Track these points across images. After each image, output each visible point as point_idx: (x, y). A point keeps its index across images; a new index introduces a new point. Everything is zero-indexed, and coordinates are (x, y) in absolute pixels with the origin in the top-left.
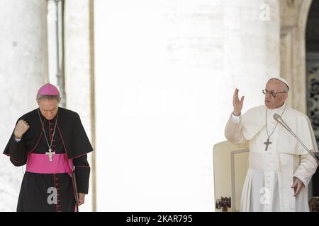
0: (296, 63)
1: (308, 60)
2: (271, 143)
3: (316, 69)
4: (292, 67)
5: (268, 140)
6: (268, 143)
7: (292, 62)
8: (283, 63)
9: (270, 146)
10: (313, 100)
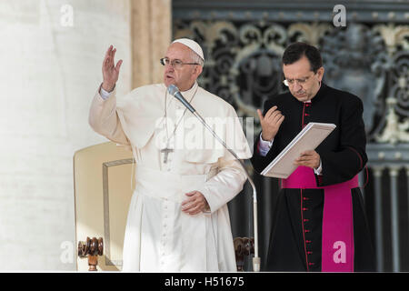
0: (156, 11)
4: (150, 18)
6: (167, 151)
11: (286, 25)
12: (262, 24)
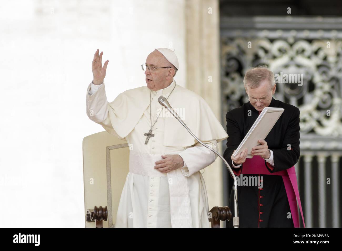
1: (222, 28)
2: (153, 135)
3: (232, 39)
5: (151, 131)
6: (149, 135)
7: (201, 30)
8: (188, 32)
9: (151, 139)
10: (227, 80)
11: (310, 41)
12: (291, 41)
